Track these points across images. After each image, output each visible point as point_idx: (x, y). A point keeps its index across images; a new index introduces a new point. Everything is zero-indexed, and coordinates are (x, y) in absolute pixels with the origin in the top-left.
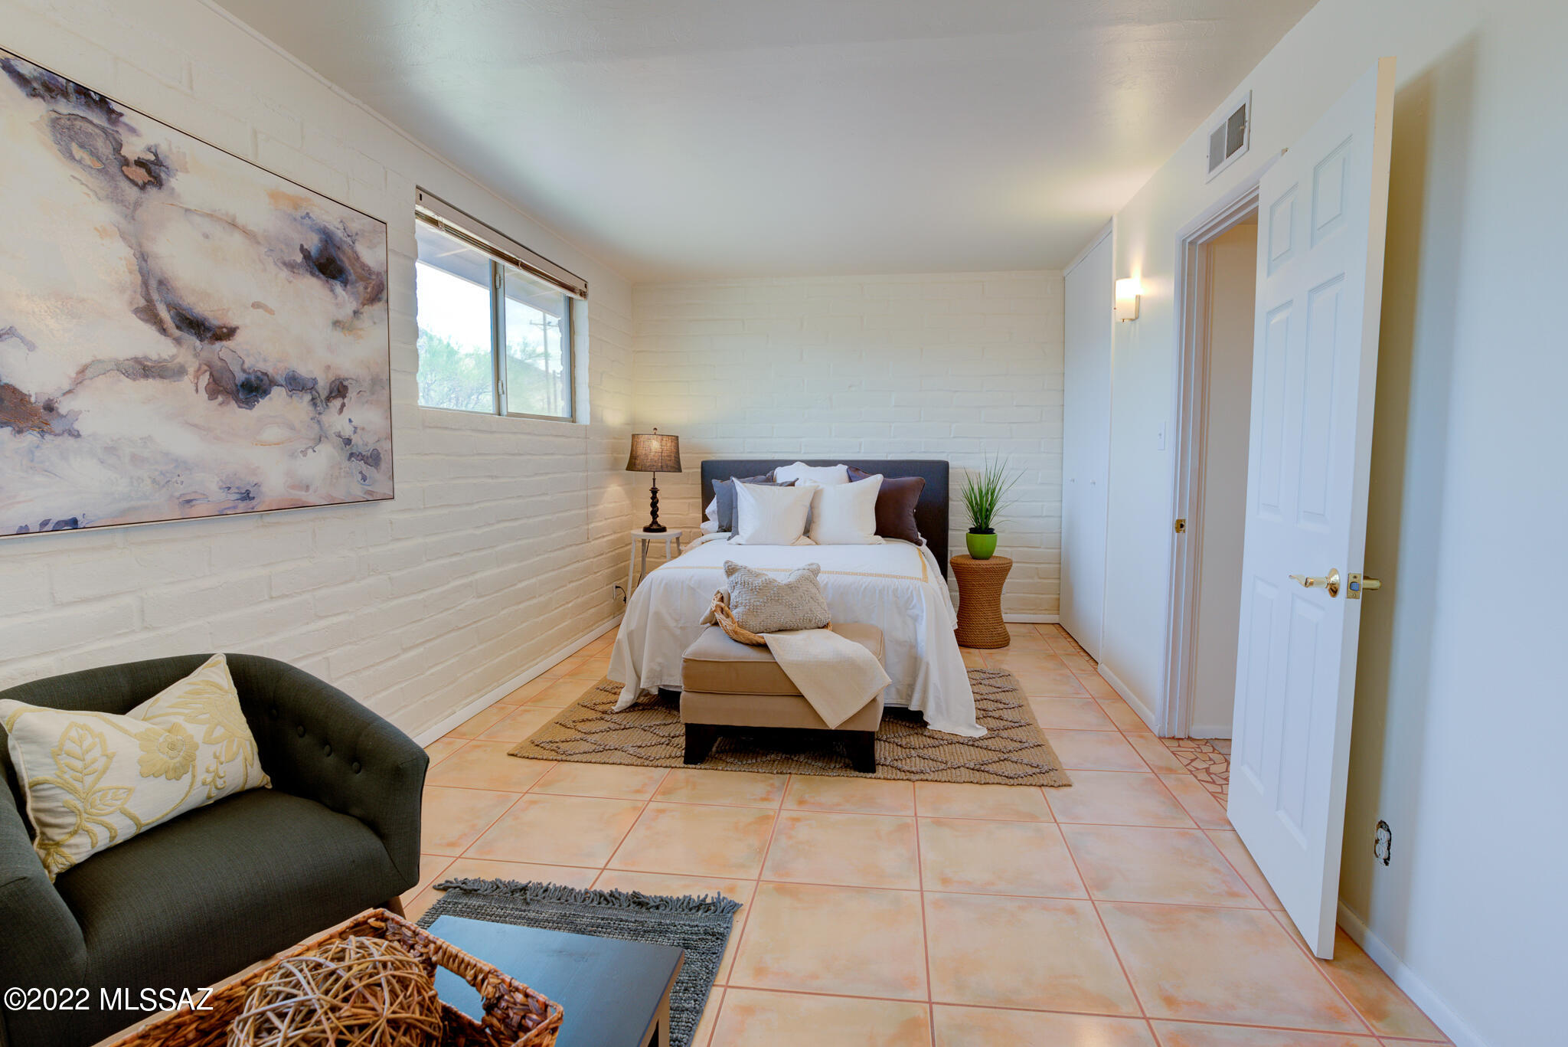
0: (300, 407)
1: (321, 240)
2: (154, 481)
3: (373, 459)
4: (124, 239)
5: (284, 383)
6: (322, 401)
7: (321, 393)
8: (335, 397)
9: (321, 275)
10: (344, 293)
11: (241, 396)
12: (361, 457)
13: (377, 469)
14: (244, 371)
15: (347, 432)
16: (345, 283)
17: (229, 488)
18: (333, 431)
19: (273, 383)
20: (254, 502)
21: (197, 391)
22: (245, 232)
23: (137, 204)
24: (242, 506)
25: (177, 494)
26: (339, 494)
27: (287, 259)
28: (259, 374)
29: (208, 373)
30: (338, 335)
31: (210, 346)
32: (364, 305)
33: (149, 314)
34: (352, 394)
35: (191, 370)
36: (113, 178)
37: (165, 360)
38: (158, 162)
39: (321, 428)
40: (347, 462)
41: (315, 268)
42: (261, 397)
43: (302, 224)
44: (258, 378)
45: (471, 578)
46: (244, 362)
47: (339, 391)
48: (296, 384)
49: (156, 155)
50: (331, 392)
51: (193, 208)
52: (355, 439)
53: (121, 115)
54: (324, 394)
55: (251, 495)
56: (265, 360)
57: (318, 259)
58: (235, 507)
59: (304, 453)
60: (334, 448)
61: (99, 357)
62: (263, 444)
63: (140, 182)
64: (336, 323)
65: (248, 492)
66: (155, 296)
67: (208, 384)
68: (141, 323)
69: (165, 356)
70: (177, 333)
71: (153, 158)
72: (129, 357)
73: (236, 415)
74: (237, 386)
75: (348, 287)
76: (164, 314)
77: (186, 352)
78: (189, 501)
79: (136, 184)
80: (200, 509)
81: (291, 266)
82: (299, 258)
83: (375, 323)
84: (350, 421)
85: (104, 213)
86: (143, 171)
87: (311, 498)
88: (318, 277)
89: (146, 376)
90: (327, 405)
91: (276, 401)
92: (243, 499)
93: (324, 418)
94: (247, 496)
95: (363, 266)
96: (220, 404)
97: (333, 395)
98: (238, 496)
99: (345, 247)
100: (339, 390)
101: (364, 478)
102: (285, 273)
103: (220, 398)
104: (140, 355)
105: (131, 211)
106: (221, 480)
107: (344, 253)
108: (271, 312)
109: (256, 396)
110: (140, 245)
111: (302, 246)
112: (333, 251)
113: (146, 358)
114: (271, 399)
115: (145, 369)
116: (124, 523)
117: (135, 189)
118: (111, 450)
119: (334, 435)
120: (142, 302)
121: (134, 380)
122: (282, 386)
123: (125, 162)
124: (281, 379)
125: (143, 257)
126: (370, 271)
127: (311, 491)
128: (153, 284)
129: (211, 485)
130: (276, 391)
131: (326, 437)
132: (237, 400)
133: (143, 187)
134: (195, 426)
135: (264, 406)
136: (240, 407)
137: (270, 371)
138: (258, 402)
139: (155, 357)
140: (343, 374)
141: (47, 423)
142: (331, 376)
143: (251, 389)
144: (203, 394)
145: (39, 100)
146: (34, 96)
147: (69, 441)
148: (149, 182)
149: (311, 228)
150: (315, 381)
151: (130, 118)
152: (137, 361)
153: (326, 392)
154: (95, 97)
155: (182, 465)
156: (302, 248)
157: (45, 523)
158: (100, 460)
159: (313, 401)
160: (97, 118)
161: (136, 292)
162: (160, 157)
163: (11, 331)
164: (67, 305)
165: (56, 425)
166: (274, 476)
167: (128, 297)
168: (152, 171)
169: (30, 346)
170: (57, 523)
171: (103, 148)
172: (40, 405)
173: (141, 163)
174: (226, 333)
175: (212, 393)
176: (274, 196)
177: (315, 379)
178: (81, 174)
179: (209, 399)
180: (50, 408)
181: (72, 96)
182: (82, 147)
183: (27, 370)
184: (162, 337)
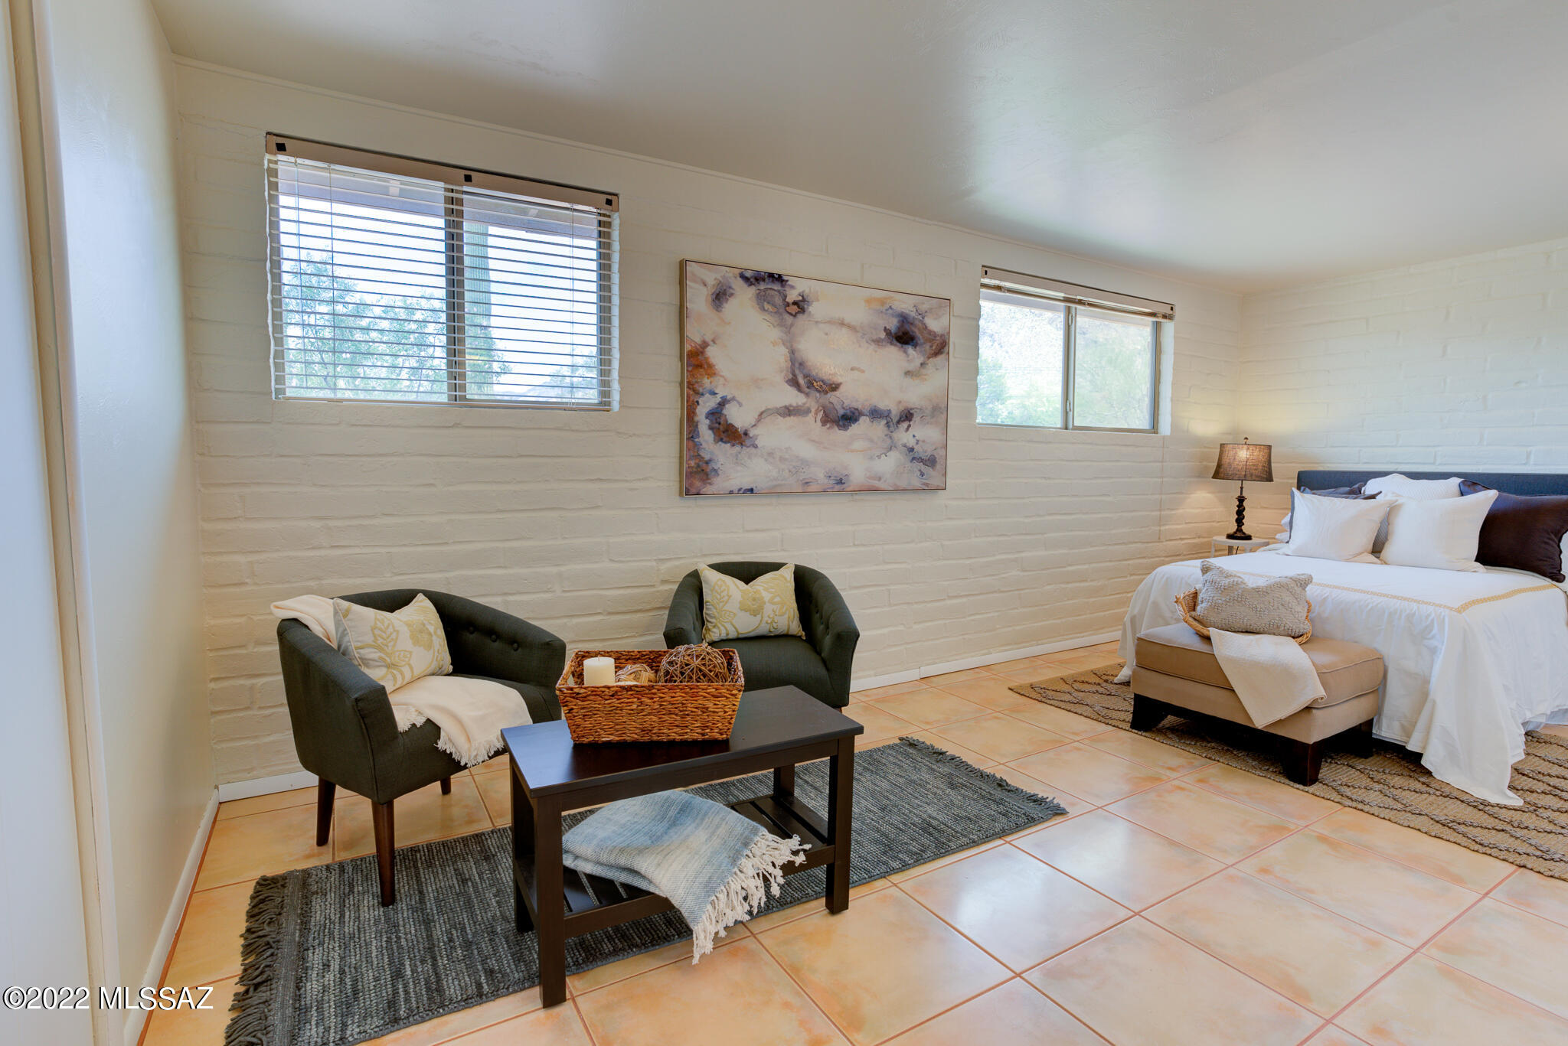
0: (879, 428)
1: (899, 322)
2: (790, 471)
3: (931, 462)
4: (784, 344)
5: (868, 414)
6: (894, 424)
7: (893, 419)
8: (904, 421)
9: (898, 344)
10: (914, 353)
11: (841, 423)
12: (921, 460)
13: (933, 468)
14: (843, 408)
15: (911, 443)
16: (915, 346)
17: (830, 477)
18: (901, 443)
19: (861, 414)
20: (844, 486)
21: (816, 422)
22: (851, 327)
23: (792, 325)
24: (837, 487)
25: (801, 478)
26: (903, 484)
27: (874, 338)
28: (853, 409)
29: (822, 412)
30: (909, 380)
31: (824, 396)
32: (929, 358)
33: (794, 382)
34: (916, 418)
35: (813, 410)
36: (781, 314)
37: (800, 406)
38: (804, 300)
39: (892, 442)
40: (910, 463)
41: (894, 340)
42: (853, 423)
43: (886, 314)
44: (851, 412)
45: (1016, 556)
46: (844, 403)
47: (906, 417)
48: (876, 414)
49: (803, 297)
50: (901, 418)
51: (820, 320)
52: (916, 448)
53: (787, 281)
54: (895, 420)
55: (843, 482)
56: (857, 401)
57: (896, 334)
58: (833, 488)
59: (879, 457)
60: (901, 454)
61: (769, 407)
62: (852, 451)
63: (794, 313)
64: (908, 373)
65: (841, 480)
66: (797, 372)
67: (822, 417)
68: (788, 387)
69: (800, 404)
70: (807, 390)
71: (801, 298)
72: (782, 406)
73: (838, 434)
74: (839, 417)
75: (918, 348)
76: (801, 381)
77: (812, 400)
78: (807, 483)
79: (791, 314)
80: (813, 487)
81: (878, 342)
82: (883, 335)
83: (937, 369)
84: (914, 436)
85: (775, 333)
86: (796, 307)
87: (882, 485)
88: (895, 345)
89: (790, 415)
90: (897, 427)
91: (862, 426)
92: (837, 484)
93: (894, 435)
94: (840, 482)
95: (930, 332)
96: (828, 428)
97: (902, 420)
98: (834, 482)
99: (917, 322)
100: (907, 416)
101: (922, 475)
102: (873, 346)
103: (828, 425)
104: (787, 404)
105: (788, 329)
106: (826, 472)
107: (916, 327)
108: (863, 372)
109: (850, 423)
110: (792, 346)
111: (885, 328)
112: (907, 327)
113: (791, 406)
114: (859, 424)
115: (789, 411)
116: (775, 492)
117: (791, 317)
118: (770, 454)
119: (901, 446)
120: (790, 377)
121: (784, 417)
122: (867, 416)
123: (788, 305)
124: (865, 411)
125: (792, 352)
126: (935, 335)
127: (882, 480)
128: (797, 365)
129: (820, 475)
130: (862, 419)
131: (895, 447)
132: (838, 426)
133: (795, 316)
134: (814, 441)
135: (855, 429)
136: (840, 430)
137: (860, 407)
138: (851, 426)
139: (795, 405)
140: (911, 406)
141: (744, 441)
142: (902, 408)
143: (847, 419)
144: (819, 423)
145: (753, 286)
146: (751, 285)
147: (753, 450)
148: (799, 312)
149: (893, 315)
150: (889, 411)
151: (792, 281)
152: (786, 407)
153: (897, 418)
154: (777, 276)
155: (805, 463)
156: (885, 329)
157: (740, 490)
158: (766, 460)
159: (888, 425)
160: (777, 286)
161: (788, 371)
162: (805, 297)
163: (734, 399)
164: (757, 382)
165: (748, 442)
166: (858, 470)
167: (783, 374)
168: (800, 306)
169: (740, 405)
170: (745, 490)
171: (778, 300)
172: (742, 432)
173: (795, 303)
174: (834, 387)
175: (824, 422)
176: (869, 301)
177: (890, 410)
178: (767, 317)
179: (822, 426)
180: (746, 434)
181: (767, 280)
182: (768, 303)
183: (738, 417)
184: (799, 394)
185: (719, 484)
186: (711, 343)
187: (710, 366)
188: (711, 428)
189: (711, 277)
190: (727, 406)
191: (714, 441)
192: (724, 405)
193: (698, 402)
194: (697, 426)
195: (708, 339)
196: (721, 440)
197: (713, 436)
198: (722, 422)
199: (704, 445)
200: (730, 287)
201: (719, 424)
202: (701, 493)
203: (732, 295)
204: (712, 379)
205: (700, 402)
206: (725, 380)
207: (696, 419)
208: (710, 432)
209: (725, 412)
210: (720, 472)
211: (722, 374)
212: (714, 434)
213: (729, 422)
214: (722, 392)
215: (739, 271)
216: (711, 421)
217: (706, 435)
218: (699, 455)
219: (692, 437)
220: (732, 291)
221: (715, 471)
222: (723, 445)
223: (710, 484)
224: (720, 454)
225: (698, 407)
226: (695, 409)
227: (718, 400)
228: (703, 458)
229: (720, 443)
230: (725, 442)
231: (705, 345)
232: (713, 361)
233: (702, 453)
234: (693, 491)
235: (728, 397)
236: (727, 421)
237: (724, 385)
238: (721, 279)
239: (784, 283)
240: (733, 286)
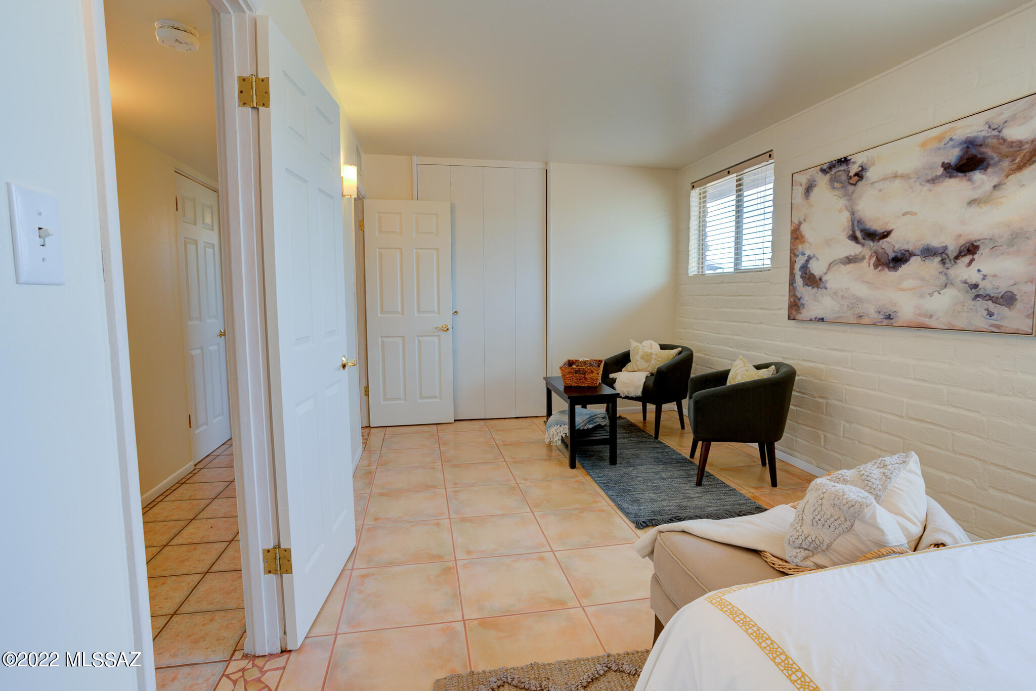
0: (933, 266)
1: (962, 150)
2: (848, 306)
3: (1005, 299)
4: (847, 209)
5: (919, 254)
6: (950, 260)
7: (950, 255)
8: (965, 255)
9: (960, 174)
10: (982, 177)
11: (891, 265)
12: (989, 298)
13: (1009, 308)
14: (894, 252)
15: (975, 279)
16: (986, 169)
17: (880, 312)
18: (960, 280)
19: (912, 254)
20: (892, 321)
21: (869, 266)
22: (902, 176)
23: (853, 192)
24: (886, 322)
25: (856, 313)
26: (961, 323)
27: (929, 178)
28: (903, 251)
29: (875, 257)
30: (974, 210)
31: (877, 243)
32: (1005, 177)
33: (854, 238)
34: (983, 251)
35: (867, 257)
36: (846, 187)
37: (858, 255)
38: (863, 169)
39: (948, 278)
40: (971, 301)
41: (954, 172)
42: (903, 264)
43: (944, 149)
44: (902, 254)
46: (894, 247)
47: (969, 250)
48: (928, 252)
49: (862, 167)
50: (960, 252)
51: (875, 180)
52: (982, 284)
53: (851, 159)
54: (952, 255)
55: (891, 317)
56: (908, 243)
57: (956, 165)
58: (882, 322)
59: (931, 295)
60: (959, 291)
61: (835, 259)
62: (902, 290)
63: (855, 183)
64: (972, 202)
65: (890, 315)
66: (856, 228)
67: (875, 262)
68: (849, 241)
69: (857, 253)
70: (862, 241)
71: (860, 169)
72: (844, 257)
73: (889, 275)
74: (889, 260)
76: (859, 235)
77: (866, 250)
78: (861, 316)
79: (852, 184)
80: (865, 320)
81: (933, 181)
82: (940, 171)
83: (1020, 186)
84: (979, 271)
85: (842, 203)
86: (856, 177)
87: (933, 323)
88: (955, 177)
89: (849, 263)
90: (955, 262)
91: (913, 265)
92: (886, 318)
93: (952, 271)
94: (889, 317)
95: (1008, 145)
96: (880, 271)
97: (963, 254)
98: (884, 317)
99: (987, 141)
100: (971, 249)
101: (991, 315)
102: (928, 185)
103: (880, 268)
104: (848, 255)
105: (849, 197)
106: (877, 309)
107: (985, 147)
108: (915, 214)
109: (900, 264)
110: (852, 209)
111: (943, 163)
112: (973, 151)
113: (850, 256)
114: (909, 264)
115: (849, 260)
116: (837, 322)
117: (853, 186)
118: (835, 293)
119: (960, 282)
120: (851, 232)
121: (845, 265)
122: (918, 255)
123: (851, 178)
124: (917, 252)
125: (853, 213)
127: (933, 318)
128: (856, 223)
129: (871, 310)
130: (913, 259)
131: (952, 284)
132: (889, 268)
133: (855, 185)
134: (867, 282)
135: (904, 269)
136: (890, 271)
137: (911, 248)
138: (901, 267)
139: (853, 254)
140: (973, 238)
141: (819, 285)
142: (962, 241)
143: (898, 260)
144: (872, 267)
145: (828, 174)
146: (826, 174)
147: (824, 291)
148: (859, 180)
149: (953, 147)
150: (946, 248)
151: (853, 158)
152: (847, 257)
153: (955, 254)
154: (843, 160)
155: (859, 300)
156: (943, 165)
157: (816, 318)
158: (832, 298)
159: (943, 261)
160: (843, 167)
161: (849, 230)
162: (863, 166)
163: (814, 256)
164: (828, 242)
165: (822, 285)
166: (907, 307)
167: (846, 232)
168: (859, 175)
169: (818, 259)
170: (819, 319)
171: (844, 177)
172: (818, 278)
173: (856, 174)
174: (886, 235)
175: (876, 266)
176: (923, 145)
177: (946, 246)
178: (836, 192)
179: (875, 269)
180: (820, 279)
181: (837, 166)
182: (837, 182)
183: (816, 268)
184: (857, 245)
185: (806, 313)
186: (803, 222)
187: (802, 237)
188: (802, 277)
189: (803, 179)
190: (810, 261)
191: (803, 285)
192: (809, 261)
193: (795, 261)
194: (795, 276)
195: (802, 220)
196: (807, 284)
197: (802, 282)
198: (807, 273)
199: (798, 288)
200: (815, 181)
201: (806, 274)
202: (796, 319)
203: (815, 185)
204: (803, 245)
205: (797, 261)
206: (810, 244)
207: (795, 272)
208: (801, 280)
209: (809, 266)
210: (805, 306)
211: (808, 240)
212: (803, 281)
213: (811, 272)
214: (808, 253)
215: (819, 168)
216: (802, 272)
217: (799, 281)
218: (795, 295)
219: (792, 283)
220: (815, 183)
221: (803, 305)
222: (808, 287)
223: (800, 313)
224: (806, 293)
225: (796, 264)
226: (794, 266)
227: (806, 258)
228: (797, 296)
229: (806, 286)
230: (809, 286)
231: (800, 223)
232: (804, 233)
233: (797, 294)
234: (792, 317)
235: (811, 256)
236: (810, 272)
237: (809, 248)
238: (809, 178)
239: (848, 162)
240: (816, 179)
